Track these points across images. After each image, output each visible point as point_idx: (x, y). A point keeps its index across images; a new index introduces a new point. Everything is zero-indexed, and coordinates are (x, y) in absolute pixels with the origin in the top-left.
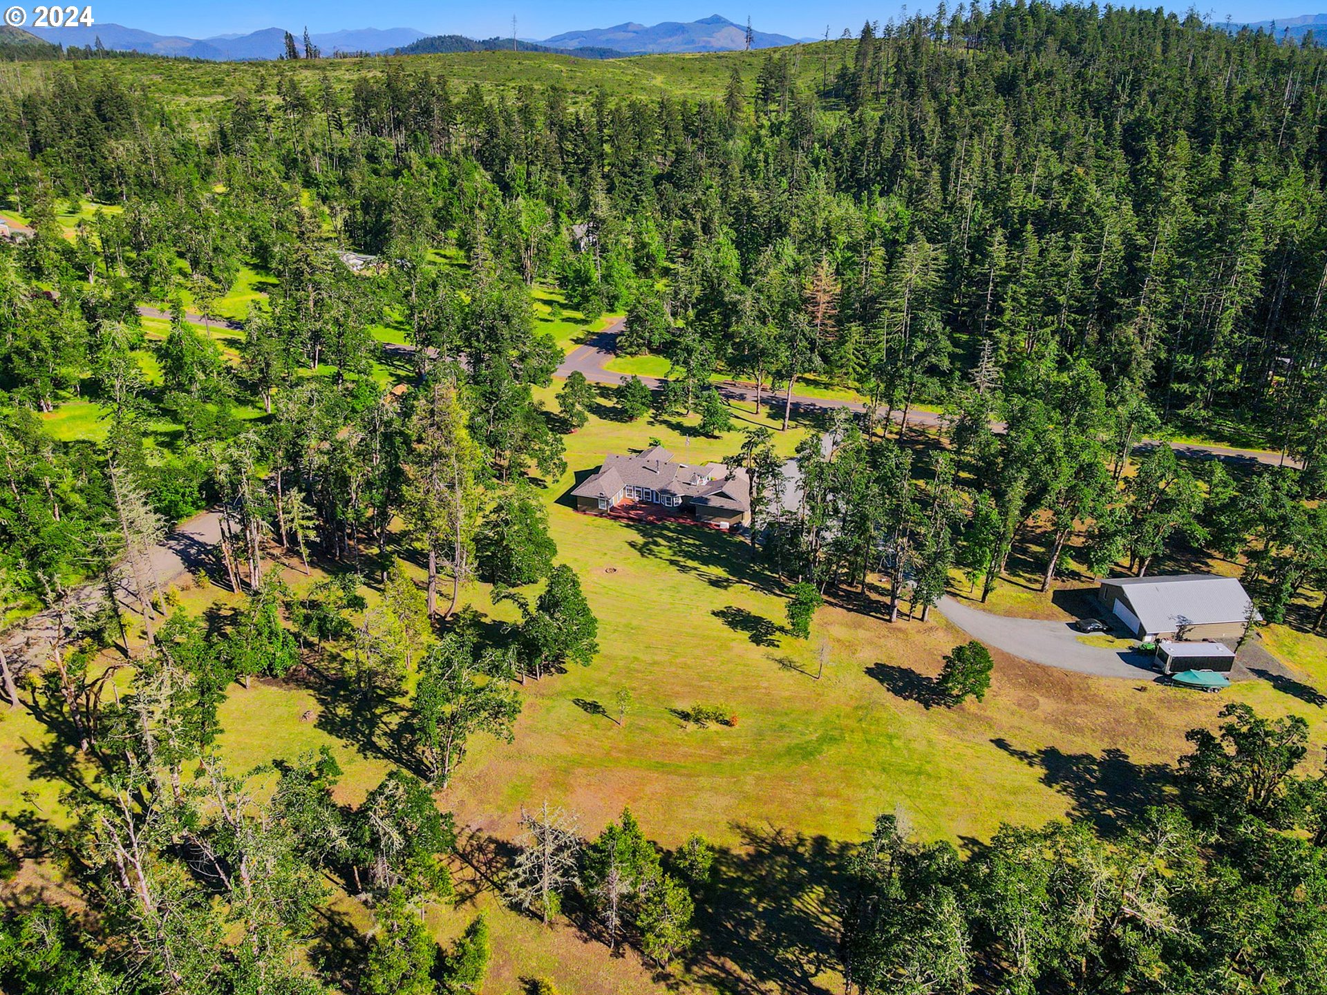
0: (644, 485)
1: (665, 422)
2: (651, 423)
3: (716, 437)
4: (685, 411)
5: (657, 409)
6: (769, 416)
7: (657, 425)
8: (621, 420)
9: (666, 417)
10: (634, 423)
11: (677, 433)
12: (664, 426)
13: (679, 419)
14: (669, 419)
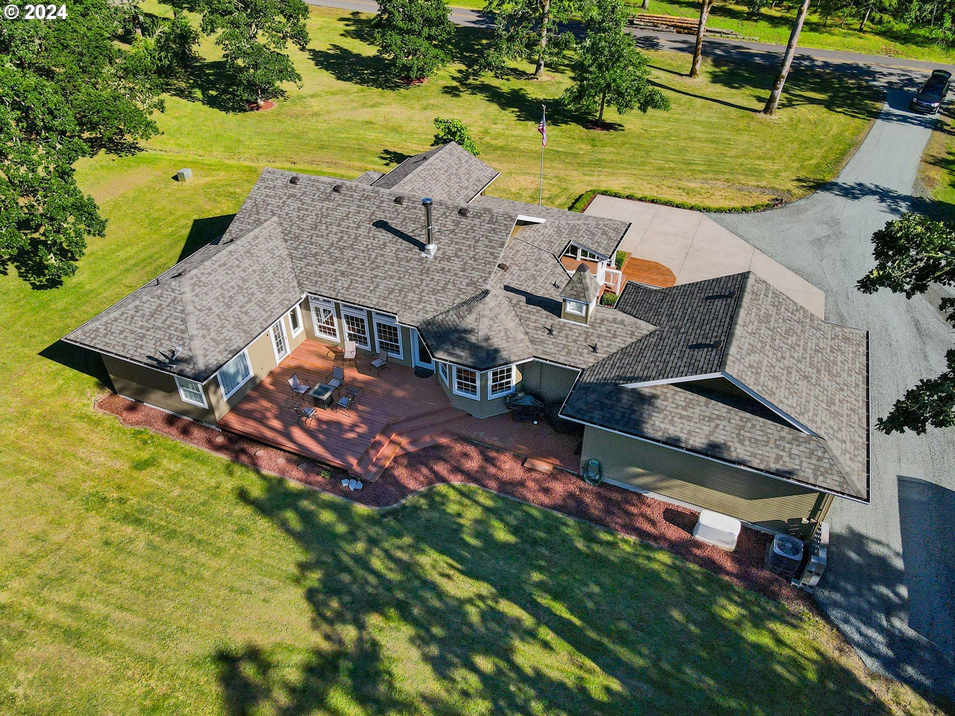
0: (372, 301)
1: (484, 88)
2: (451, 91)
3: (608, 126)
4: (531, 69)
5: (470, 63)
6: (715, 79)
7: (466, 96)
8: (386, 84)
9: (488, 78)
10: (414, 90)
11: (509, 115)
12: (480, 96)
13: (515, 84)
14: (496, 83)
